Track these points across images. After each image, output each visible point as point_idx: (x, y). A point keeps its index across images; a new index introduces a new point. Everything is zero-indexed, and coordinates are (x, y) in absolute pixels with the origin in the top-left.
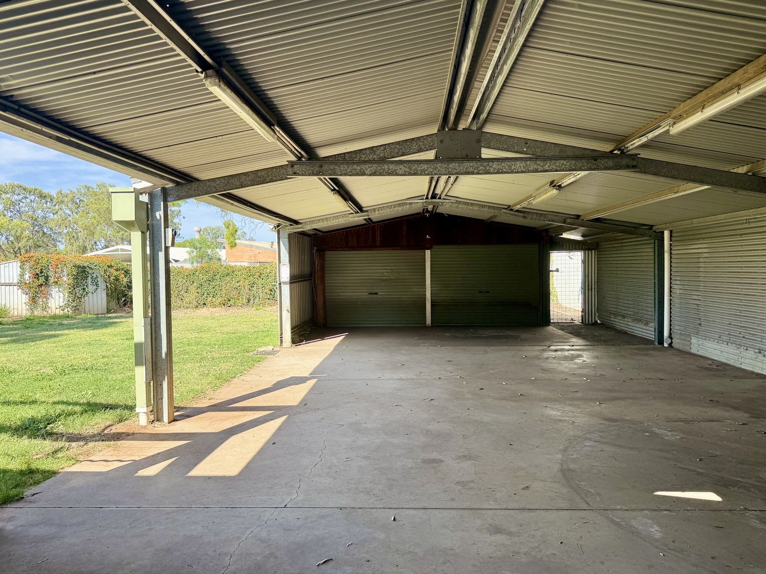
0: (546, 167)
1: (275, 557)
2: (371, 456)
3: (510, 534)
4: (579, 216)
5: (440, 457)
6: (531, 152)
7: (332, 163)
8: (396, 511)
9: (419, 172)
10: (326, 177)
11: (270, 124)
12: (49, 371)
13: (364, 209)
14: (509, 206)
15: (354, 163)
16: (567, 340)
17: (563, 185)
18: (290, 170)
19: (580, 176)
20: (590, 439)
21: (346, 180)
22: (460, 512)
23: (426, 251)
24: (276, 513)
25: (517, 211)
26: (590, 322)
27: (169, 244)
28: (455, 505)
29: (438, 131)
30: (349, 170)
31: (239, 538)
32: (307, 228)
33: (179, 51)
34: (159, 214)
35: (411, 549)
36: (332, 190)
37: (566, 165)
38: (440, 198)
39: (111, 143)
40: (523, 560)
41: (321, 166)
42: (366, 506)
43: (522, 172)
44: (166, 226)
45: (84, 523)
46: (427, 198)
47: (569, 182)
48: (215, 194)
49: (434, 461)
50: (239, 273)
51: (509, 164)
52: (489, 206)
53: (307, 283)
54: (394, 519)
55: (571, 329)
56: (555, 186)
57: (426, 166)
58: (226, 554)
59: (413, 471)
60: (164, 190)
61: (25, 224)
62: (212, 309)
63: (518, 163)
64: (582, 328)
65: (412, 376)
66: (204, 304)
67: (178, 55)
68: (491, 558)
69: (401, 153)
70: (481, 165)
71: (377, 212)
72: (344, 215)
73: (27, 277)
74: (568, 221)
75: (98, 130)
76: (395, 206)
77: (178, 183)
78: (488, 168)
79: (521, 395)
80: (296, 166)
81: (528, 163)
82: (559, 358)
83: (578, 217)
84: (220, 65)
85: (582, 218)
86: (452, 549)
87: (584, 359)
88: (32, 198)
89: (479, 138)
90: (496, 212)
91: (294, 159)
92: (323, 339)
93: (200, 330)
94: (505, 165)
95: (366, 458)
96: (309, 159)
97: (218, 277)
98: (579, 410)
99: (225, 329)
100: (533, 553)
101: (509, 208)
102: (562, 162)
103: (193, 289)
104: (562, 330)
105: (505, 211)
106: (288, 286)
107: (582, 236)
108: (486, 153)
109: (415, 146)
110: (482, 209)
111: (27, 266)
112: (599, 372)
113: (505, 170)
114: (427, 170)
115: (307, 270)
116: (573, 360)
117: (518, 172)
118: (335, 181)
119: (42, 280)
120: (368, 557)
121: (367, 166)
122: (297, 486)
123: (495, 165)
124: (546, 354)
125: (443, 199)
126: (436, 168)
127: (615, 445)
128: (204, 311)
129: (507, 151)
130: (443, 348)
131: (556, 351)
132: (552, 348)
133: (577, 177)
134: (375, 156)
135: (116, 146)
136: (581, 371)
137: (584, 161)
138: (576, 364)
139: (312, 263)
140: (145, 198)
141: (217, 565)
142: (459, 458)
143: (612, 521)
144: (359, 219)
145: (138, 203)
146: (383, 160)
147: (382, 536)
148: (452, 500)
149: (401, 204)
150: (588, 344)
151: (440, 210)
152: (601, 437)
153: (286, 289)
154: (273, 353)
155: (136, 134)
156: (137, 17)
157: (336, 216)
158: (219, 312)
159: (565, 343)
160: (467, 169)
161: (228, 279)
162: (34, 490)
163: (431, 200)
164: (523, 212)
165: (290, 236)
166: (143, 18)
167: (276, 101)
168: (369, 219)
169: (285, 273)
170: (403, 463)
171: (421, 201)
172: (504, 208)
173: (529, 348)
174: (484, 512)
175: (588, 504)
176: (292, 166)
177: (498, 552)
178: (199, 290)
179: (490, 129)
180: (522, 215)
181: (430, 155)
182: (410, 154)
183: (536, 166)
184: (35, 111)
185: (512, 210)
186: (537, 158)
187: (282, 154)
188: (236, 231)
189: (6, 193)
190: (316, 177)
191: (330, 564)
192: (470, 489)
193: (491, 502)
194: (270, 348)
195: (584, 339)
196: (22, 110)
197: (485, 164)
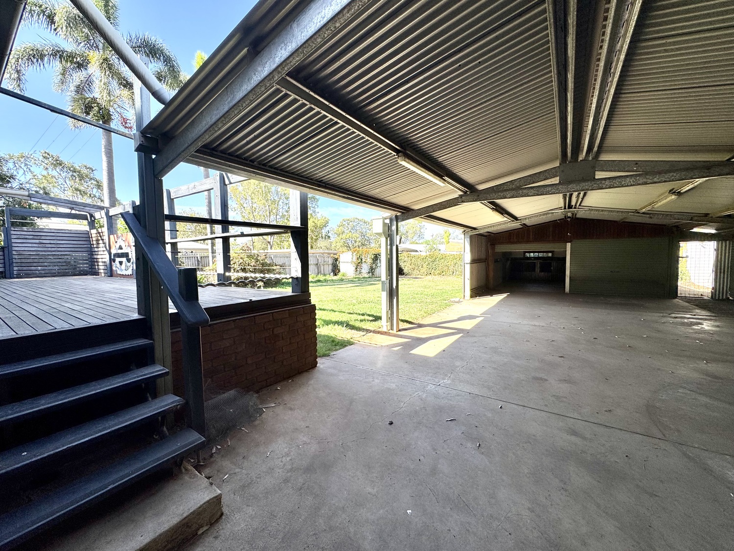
0: (655, 180)
1: (426, 410)
2: (498, 368)
3: (584, 438)
4: (709, 214)
5: (546, 377)
6: (641, 170)
7: (485, 193)
8: (503, 403)
9: (545, 193)
10: (485, 201)
11: (441, 177)
12: (355, 301)
13: (519, 218)
14: (636, 210)
15: (499, 192)
16: (691, 311)
17: (682, 191)
18: (460, 199)
19: (698, 183)
20: (685, 388)
21: (500, 202)
22: (548, 414)
23: (568, 244)
24: (433, 387)
25: (644, 213)
26: (721, 298)
27: (398, 243)
28: (546, 409)
29: (560, 164)
30: (496, 196)
31: (411, 395)
32: (482, 232)
33: (384, 147)
34: (394, 228)
35: (506, 428)
36: (492, 209)
37: (675, 176)
38: (575, 208)
39: (367, 196)
40: (589, 458)
41: (478, 196)
42: (486, 396)
43: (631, 185)
44: (397, 234)
45: (348, 371)
46: (565, 208)
47: (688, 188)
48: (422, 216)
49: (541, 379)
50: (449, 258)
51: (619, 180)
52: (618, 211)
53: (484, 263)
54: (501, 407)
55: (698, 302)
56: (675, 192)
57: (550, 188)
58: (402, 402)
59: (524, 382)
60: (396, 216)
61: (358, 236)
62: (433, 276)
63: (628, 179)
64: (710, 302)
65: (543, 324)
66: (430, 274)
67: (384, 149)
68: (563, 449)
69: (531, 182)
70: (595, 184)
71: (527, 220)
72: (505, 223)
73: (354, 259)
74: (696, 218)
75: (360, 190)
76: (540, 215)
77: (403, 213)
78: (601, 185)
79: (629, 346)
80: (463, 197)
81: (638, 178)
82: (677, 324)
83: (706, 215)
84: (405, 150)
85: (710, 216)
86: (534, 436)
87: (703, 326)
88: (361, 223)
89: (595, 164)
90: (624, 215)
91: (461, 193)
92: (492, 296)
93: (425, 287)
94: (617, 182)
95: (495, 369)
96: (471, 192)
97: (437, 259)
98: (683, 364)
99: (437, 287)
100: (598, 456)
101: (637, 212)
102: (671, 174)
103: (425, 266)
104: (688, 302)
105: (632, 214)
106: (469, 265)
107: (716, 230)
108: (599, 175)
109: (542, 177)
110: (612, 213)
111: (355, 254)
112: (716, 337)
113: (615, 185)
114: (551, 191)
115: (483, 256)
116: (691, 326)
117: (628, 186)
118: (492, 203)
119: (360, 260)
120: (477, 424)
121: (507, 193)
122: (449, 375)
123: (607, 182)
124: (664, 320)
125: (578, 208)
126: (558, 189)
127: (711, 397)
128: (429, 277)
129: (618, 171)
130: (574, 308)
131: (676, 318)
132: (673, 315)
133: (695, 184)
134: (513, 186)
135: (370, 197)
136: (696, 336)
137: (695, 171)
138: (692, 329)
139: (487, 251)
140: (388, 221)
141: (397, 406)
142: (560, 380)
143: (685, 454)
144: (516, 225)
145: (384, 224)
146: (519, 188)
147: (490, 415)
148: (546, 405)
149: (545, 213)
150: (713, 315)
151: (578, 216)
152: (698, 388)
153: (468, 267)
154: (459, 302)
155: (378, 190)
156: (359, 135)
157: (500, 224)
158: (437, 278)
159: (687, 312)
160: (583, 187)
161: (442, 260)
162: (335, 353)
163: (568, 210)
164: (647, 214)
165: (471, 237)
166: (363, 135)
167: (446, 163)
168: (524, 224)
169: (468, 257)
170: (519, 376)
171: (561, 211)
172: (631, 212)
173: (650, 314)
174: (568, 419)
175: (664, 435)
176: (461, 198)
177: (569, 448)
178: (428, 266)
179: (604, 157)
180: (648, 216)
181: (556, 180)
182: (538, 182)
183: (645, 180)
184: (332, 185)
185: (639, 213)
186: (646, 173)
187: (454, 192)
188: (450, 235)
189: (352, 222)
190: (479, 202)
191: (454, 422)
192: (562, 401)
193: (576, 414)
194: (457, 300)
195: (709, 310)
196: (327, 186)
197: (598, 183)
